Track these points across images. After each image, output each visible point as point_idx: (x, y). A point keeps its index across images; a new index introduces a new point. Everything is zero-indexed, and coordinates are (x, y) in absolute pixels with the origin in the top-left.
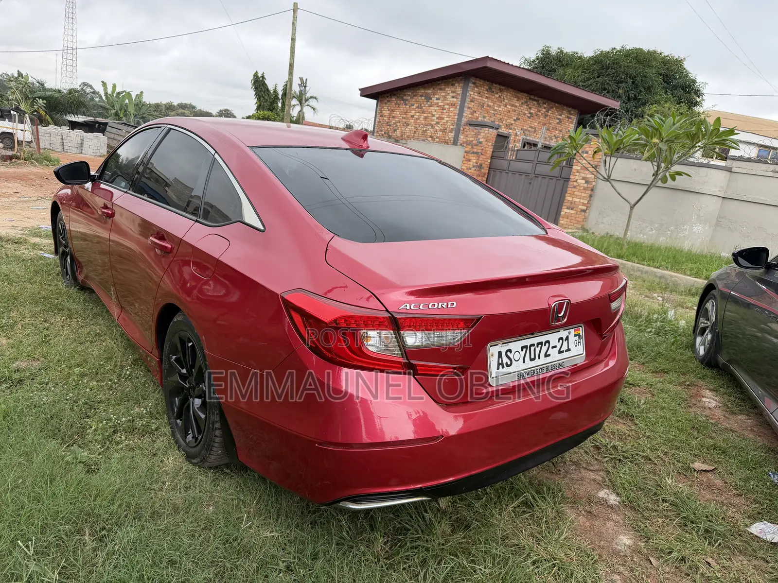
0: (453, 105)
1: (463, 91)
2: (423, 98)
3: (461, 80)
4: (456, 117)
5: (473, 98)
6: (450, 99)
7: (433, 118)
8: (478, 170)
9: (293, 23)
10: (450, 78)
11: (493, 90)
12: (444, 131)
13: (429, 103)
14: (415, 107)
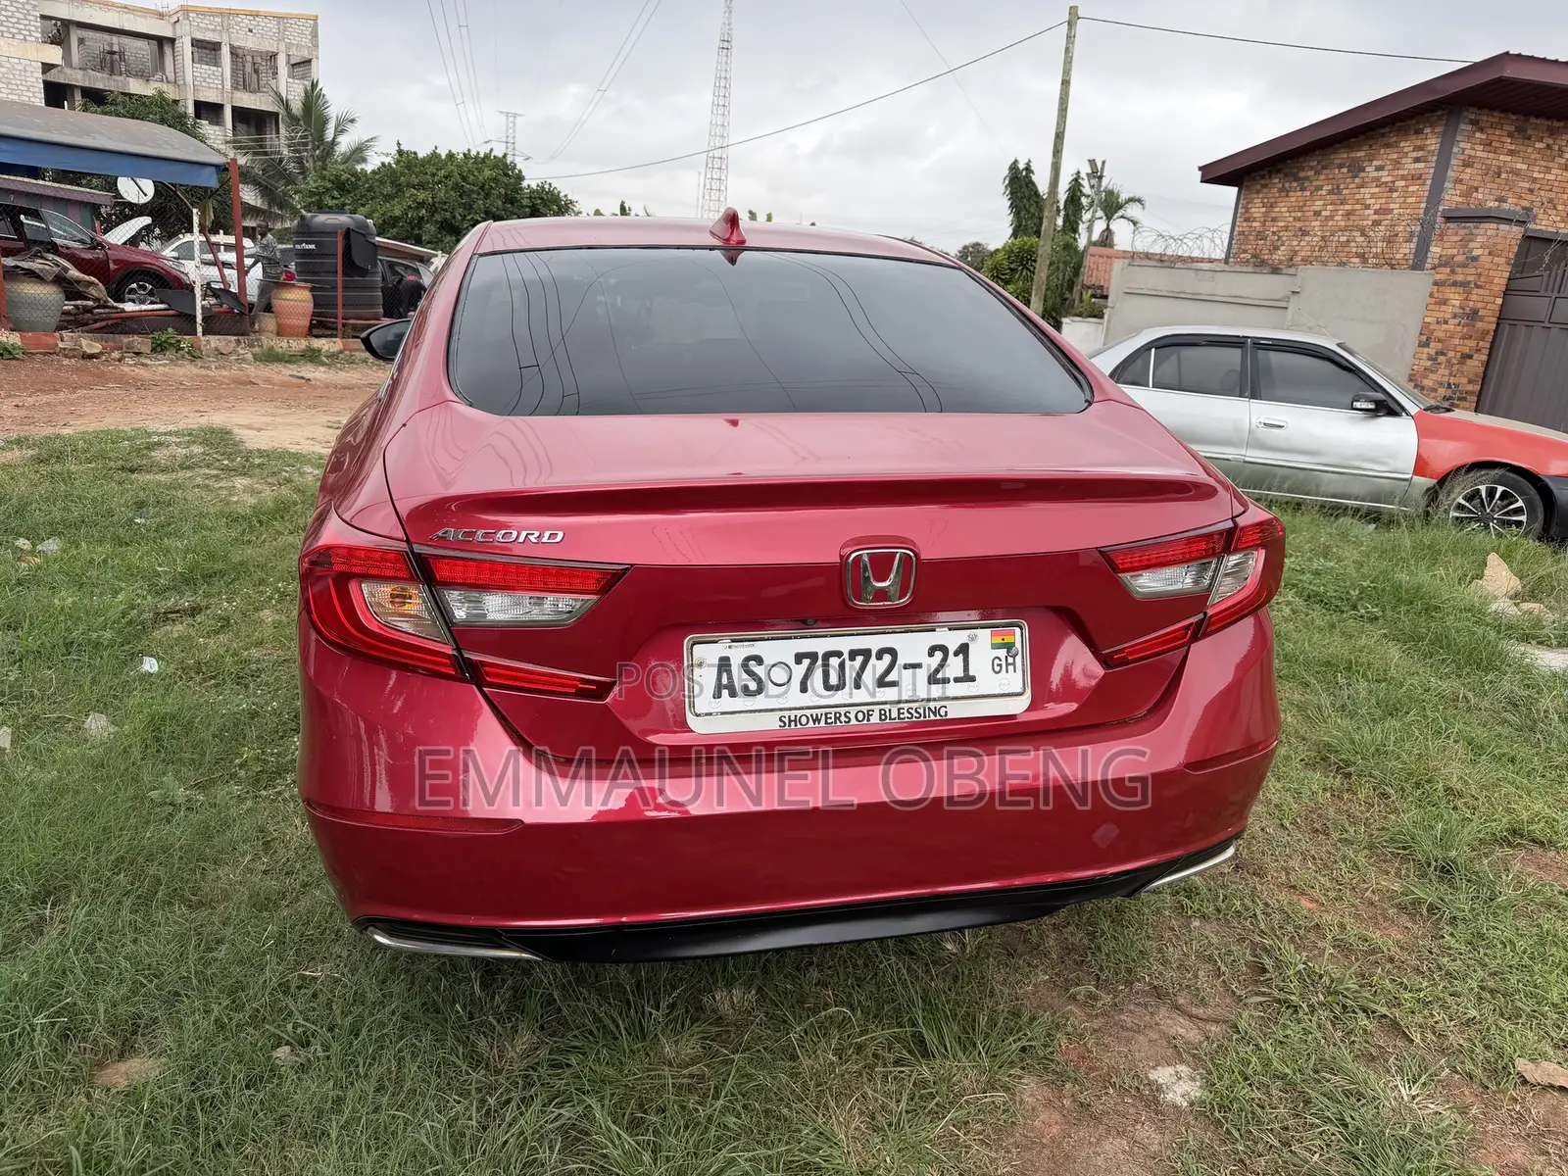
0: (1417, 178)
1: (1442, 144)
2: (1345, 170)
3: (1440, 118)
4: (1423, 205)
5: (1470, 156)
6: (1410, 166)
7: (1367, 212)
8: (1466, 325)
9: (1067, 49)
10: (1412, 118)
11: (1529, 132)
12: (1390, 240)
13: (1357, 180)
14: (1324, 193)
